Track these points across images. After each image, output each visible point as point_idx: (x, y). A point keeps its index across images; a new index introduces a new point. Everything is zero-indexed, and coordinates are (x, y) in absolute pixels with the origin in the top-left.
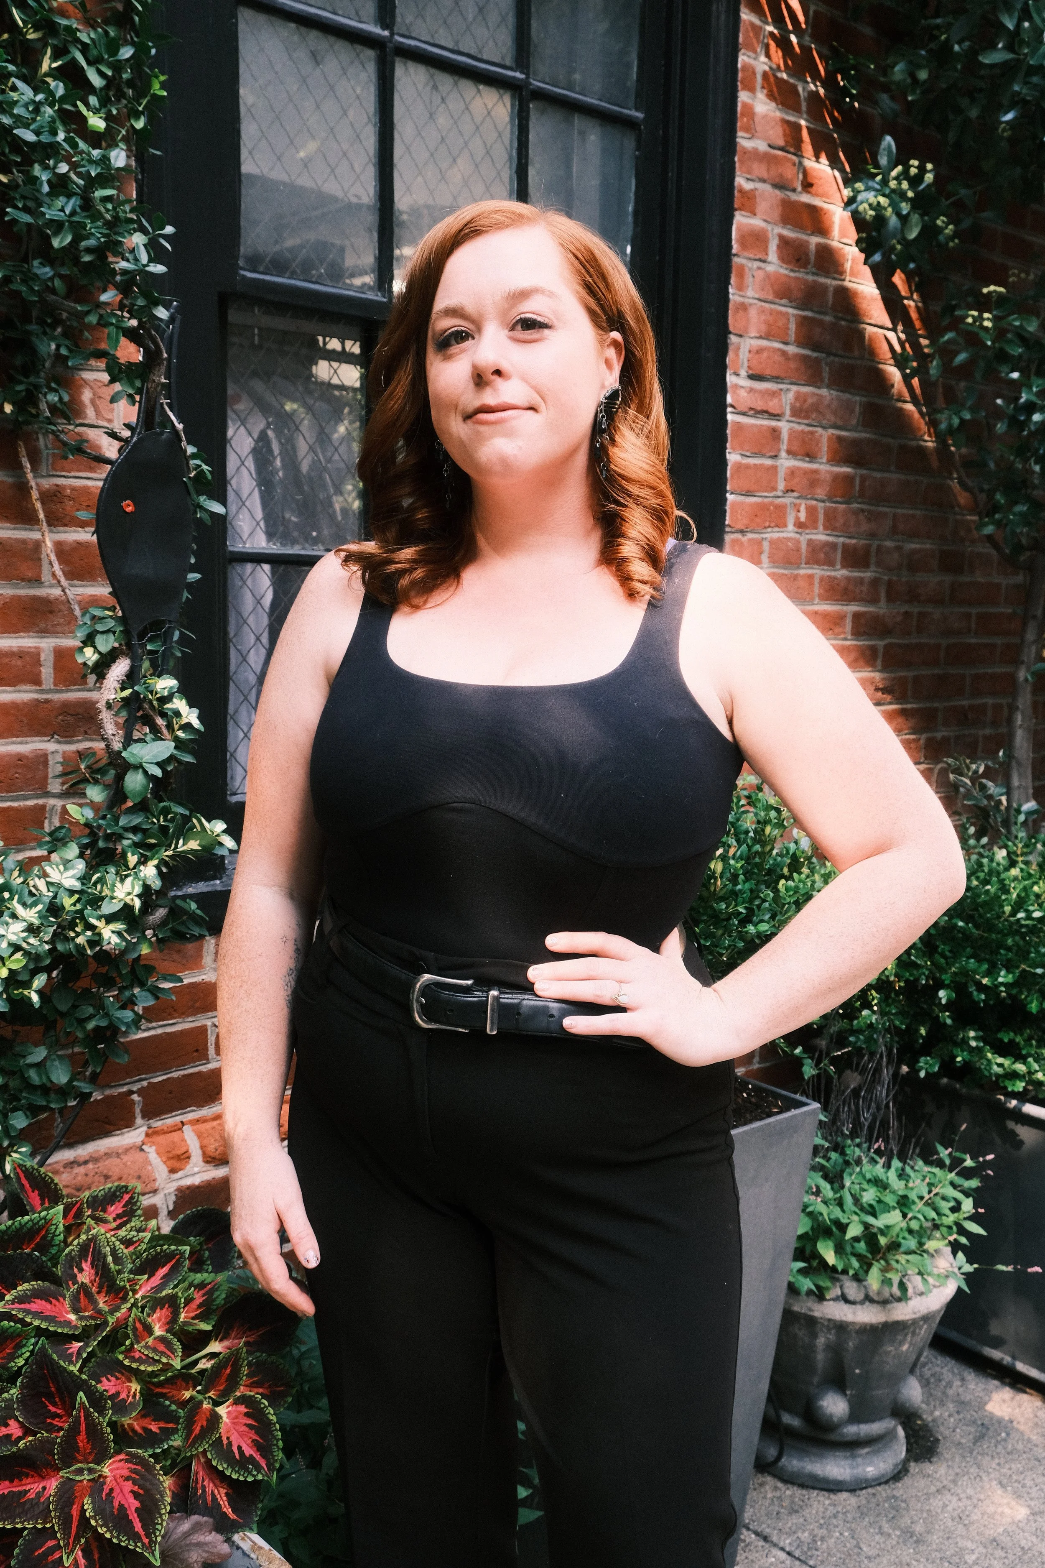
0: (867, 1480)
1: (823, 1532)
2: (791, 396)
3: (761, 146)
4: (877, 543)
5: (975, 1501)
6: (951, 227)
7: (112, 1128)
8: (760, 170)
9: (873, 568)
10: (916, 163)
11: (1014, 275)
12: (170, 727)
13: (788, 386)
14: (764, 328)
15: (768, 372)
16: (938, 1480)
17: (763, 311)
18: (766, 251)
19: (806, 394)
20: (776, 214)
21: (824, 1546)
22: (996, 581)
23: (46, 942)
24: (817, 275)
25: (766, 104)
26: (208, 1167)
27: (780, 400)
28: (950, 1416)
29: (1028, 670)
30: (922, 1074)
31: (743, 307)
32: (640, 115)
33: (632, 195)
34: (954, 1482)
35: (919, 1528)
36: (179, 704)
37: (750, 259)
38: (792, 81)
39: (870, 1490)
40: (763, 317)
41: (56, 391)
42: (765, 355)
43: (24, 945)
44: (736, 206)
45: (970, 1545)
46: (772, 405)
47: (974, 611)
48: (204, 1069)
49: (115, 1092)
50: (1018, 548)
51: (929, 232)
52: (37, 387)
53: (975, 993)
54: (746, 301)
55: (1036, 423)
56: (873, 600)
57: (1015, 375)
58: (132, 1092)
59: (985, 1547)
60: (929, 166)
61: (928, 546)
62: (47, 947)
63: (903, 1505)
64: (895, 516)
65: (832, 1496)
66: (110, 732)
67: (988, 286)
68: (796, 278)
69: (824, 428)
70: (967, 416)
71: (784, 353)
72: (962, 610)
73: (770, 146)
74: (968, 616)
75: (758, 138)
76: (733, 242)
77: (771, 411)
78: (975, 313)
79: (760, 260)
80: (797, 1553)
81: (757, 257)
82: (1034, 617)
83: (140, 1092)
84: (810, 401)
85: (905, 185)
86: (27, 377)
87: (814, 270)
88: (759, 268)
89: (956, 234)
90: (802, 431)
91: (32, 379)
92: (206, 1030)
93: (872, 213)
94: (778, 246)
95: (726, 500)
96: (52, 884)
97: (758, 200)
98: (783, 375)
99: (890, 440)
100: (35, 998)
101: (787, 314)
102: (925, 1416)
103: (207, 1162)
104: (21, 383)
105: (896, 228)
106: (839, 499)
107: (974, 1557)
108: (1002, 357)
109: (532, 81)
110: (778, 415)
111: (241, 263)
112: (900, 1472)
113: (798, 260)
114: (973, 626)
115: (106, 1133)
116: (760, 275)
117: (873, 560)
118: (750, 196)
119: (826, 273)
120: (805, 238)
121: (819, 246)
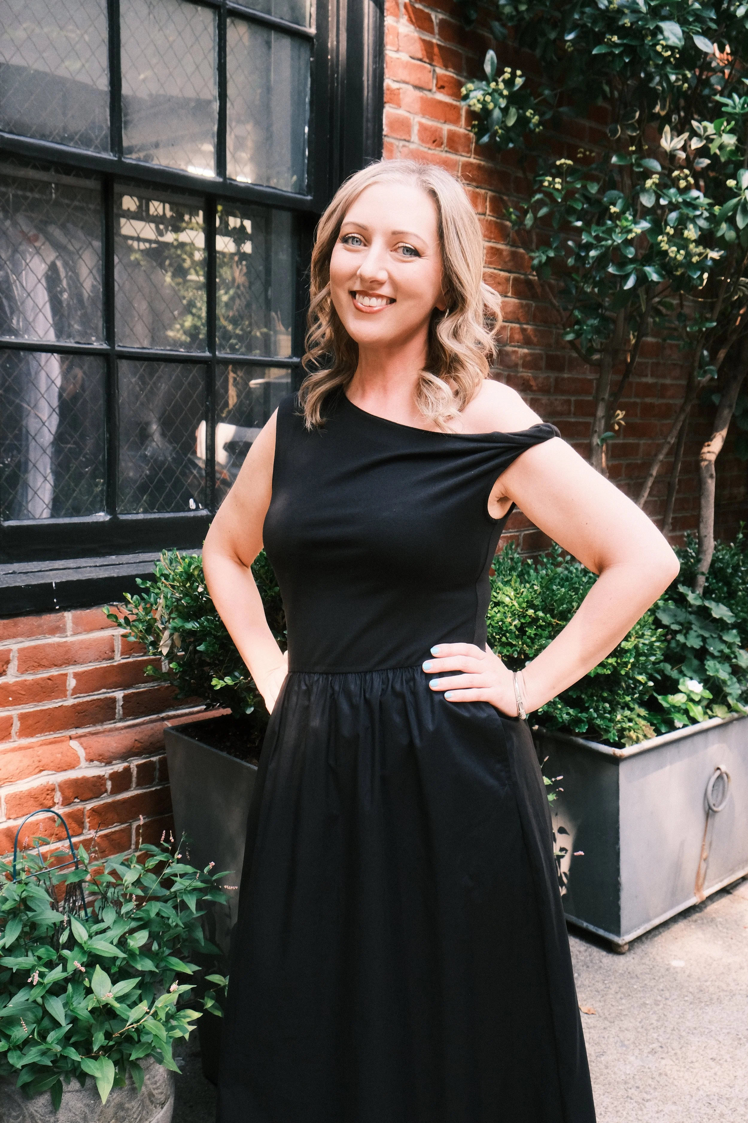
3: (404, 57)
6: (537, 117)
8: (403, 74)
10: (508, 70)
11: (581, 152)
18: (409, 132)
20: (417, 106)
22: (589, 377)
24: (449, 152)
25: (407, 26)
29: (599, 436)
32: (313, 31)
33: (308, 90)
37: (397, 139)
38: (427, 10)
44: (385, 100)
47: (573, 399)
50: (591, 350)
51: (522, 121)
55: (593, 257)
57: (579, 224)
60: (519, 73)
61: (537, 351)
64: (511, 329)
67: (560, 159)
68: (433, 154)
70: (552, 254)
72: (563, 398)
73: (410, 57)
74: (569, 401)
75: (402, 51)
76: (384, 127)
78: (550, 179)
79: (405, 140)
81: (403, 138)
82: (603, 399)
85: (502, 86)
87: (446, 149)
88: (404, 146)
89: (540, 123)
93: (480, 106)
94: (419, 131)
97: (401, 96)
99: (508, 274)
105: (498, 118)
108: (571, 211)
109: (228, 2)
111: (1, 129)
113: (434, 142)
114: (573, 409)
116: (405, 151)
118: (395, 93)
119: (456, 151)
120: (439, 125)
121: (450, 132)
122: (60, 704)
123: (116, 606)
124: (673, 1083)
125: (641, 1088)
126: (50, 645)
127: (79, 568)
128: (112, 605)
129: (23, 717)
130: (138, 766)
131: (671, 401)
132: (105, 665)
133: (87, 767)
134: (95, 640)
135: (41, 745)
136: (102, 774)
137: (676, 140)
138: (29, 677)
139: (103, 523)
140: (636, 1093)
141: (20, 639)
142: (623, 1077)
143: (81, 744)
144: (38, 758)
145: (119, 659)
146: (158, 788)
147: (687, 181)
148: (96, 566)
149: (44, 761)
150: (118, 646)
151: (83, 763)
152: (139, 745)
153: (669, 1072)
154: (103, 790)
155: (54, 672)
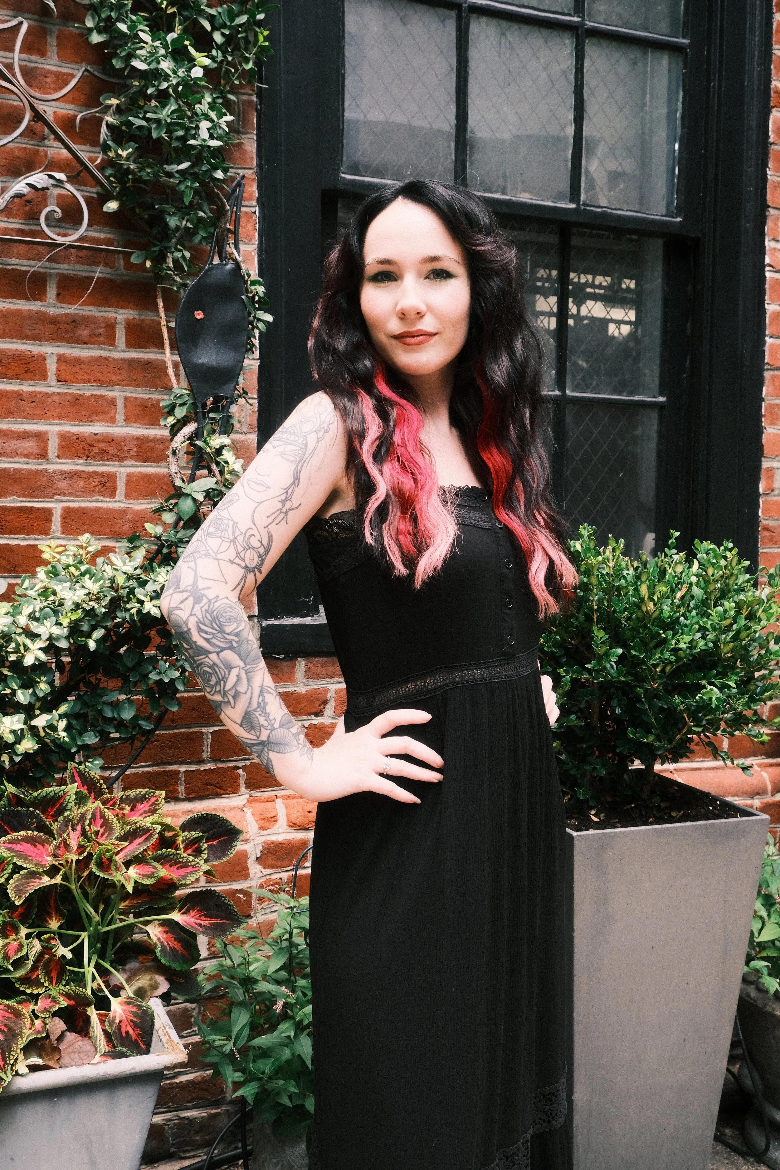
7: (222, 792)
23: (104, 607)
32: (686, 41)
33: (680, 105)
36: (228, 455)
41: (181, 251)
43: (85, 605)
44: (772, 104)
49: (225, 765)
52: (167, 248)
58: (238, 768)
62: (104, 610)
66: (174, 471)
76: (770, 134)
83: (244, 768)
86: (161, 242)
91: (164, 244)
95: (764, 343)
96: (116, 569)
100: (92, 645)
103: (290, 826)
104: (156, 246)
109: (587, 23)
111: (342, 169)
115: (218, 796)
141: (338, 680)
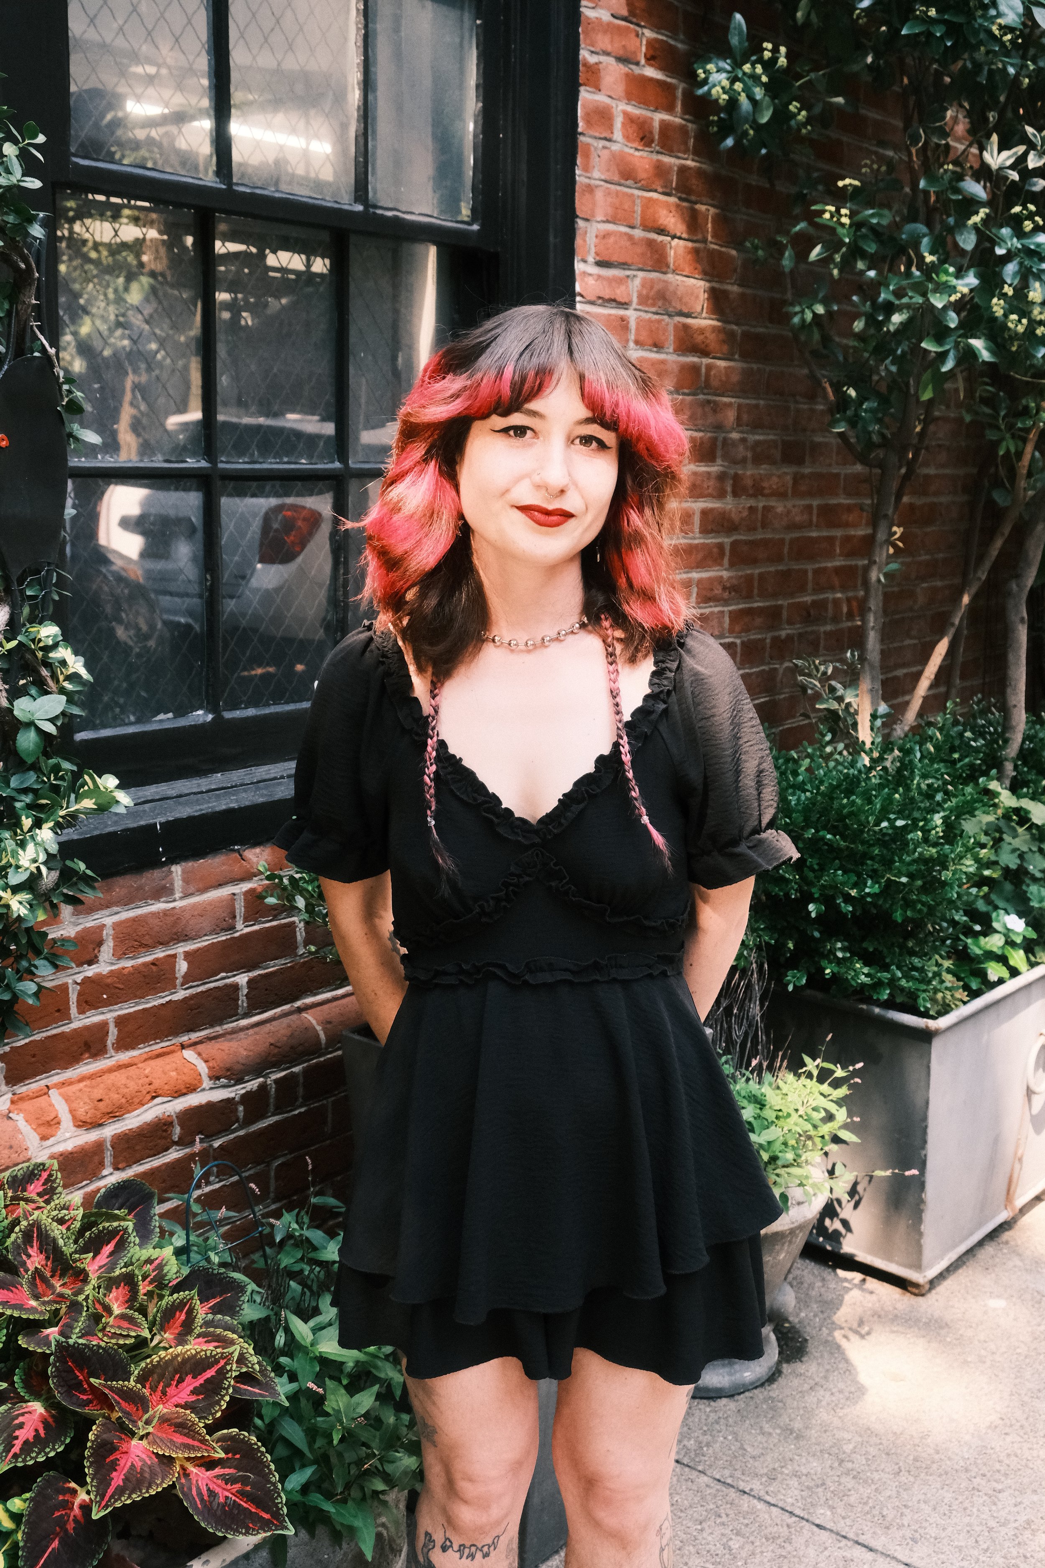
0: (744, 1385)
1: (708, 1438)
2: (637, 282)
3: (605, 16)
4: (723, 435)
5: (847, 1394)
6: (804, 113)
8: (604, 41)
9: (719, 461)
10: (768, 45)
11: (866, 165)
12: (54, 677)
13: (635, 273)
14: (610, 211)
15: (614, 258)
16: (811, 1378)
17: (609, 194)
18: (611, 128)
19: (652, 280)
20: (621, 88)
21: (711, 1451)
22: (835, 471)
24: (661, 153)
26: (80, 1131)
27: (627, 287)
28: (815, 1316)
29: (880, 570)
30: (790, 988)
31: (590, 189)
34: (826, 1378)
35: (797, 1425)
36: (64, 653)
37: (595, 138)
39: (747, 1394)
40: (609, 200)
42: (612, 240)
44: (581, 81)
45: (847, 1436)
46: (620, 293)
47: (815, 503)
48: (66, 1029)
50: (870, 446)
51: (781, 116)
53: (843, 905)
54: (593, 182)
55: (897, 323)
56: (721, 495)
57: (872, 273)
59: (861, 1436)
60: (783, 50)
61: (771, 437)
63: (780, 1405)
64: (740, 406)
65: (712, 1403)
67: (843, 179)
68: (641, 157)
69: (670, 316)
70: (820, 309)
71: (630, 237)
72: (803, 502)
73: (613, 15)
74: (809, 507)
75: (602, 7)
76: (579, 120)
77: (619, 299)
78: (833, 209)
79: (606, 139)
80: (685, 1461)
81: (603, 135)
83: (2, 1057)
84: (657, 287)
85: (759, 69)
87: (658, 148)
88: (604, 148)
89: (809, 121)
90: (650, 321)
92: (67, 988)
93: (726, 97)
94: (623, 123)
97: (602, 74)
98: (630, 261)
99: (735, 327)
101: (633, 195)
102: (791, 1319)
103: (79, 1126)
105: (748, 112)
106: (686, 391)
107: (851, 1446)
108: (859, 254)
110: (626, 304)
111: (73, 150)
112: (773, 1374)
113: (642, 139)
114: (815, 519)
116: (605, 154)
117: (719, 453)
118: (594, 71)
119: (670, 152)
120: (649, 114)
121: (663, 123)
122: (168, 999)
123: (238, 851)
124: (1027, 1466)
125: (989, 1475)
126: (153, 914)
127: (180, 796)
128: (234, 850)
129: (120, 1022)
130: (276, 1081)
131: (935, 500)
132: (224, 938)
133: (211, 1088)
134: (210, 903)
135: (146, 1060)
136: (232, 1095)
137: (1005, 154)
138: (128, 964)
139: (203, 725)
140: (983, 1482)
141: (116, 909)
142: (962, 1464)
143: (199, 1054)
144: (147, 1080)
145: (242, 929)
146: (303, 1110)
147: (1034, 222)
148: (202, 792)
149: (157, 1084)
150: (240, 908)
151: (207, 1083)
152: (276, 1051)
153: (1019, 1452)
154: (234, 1119)
155: (160, 954)
